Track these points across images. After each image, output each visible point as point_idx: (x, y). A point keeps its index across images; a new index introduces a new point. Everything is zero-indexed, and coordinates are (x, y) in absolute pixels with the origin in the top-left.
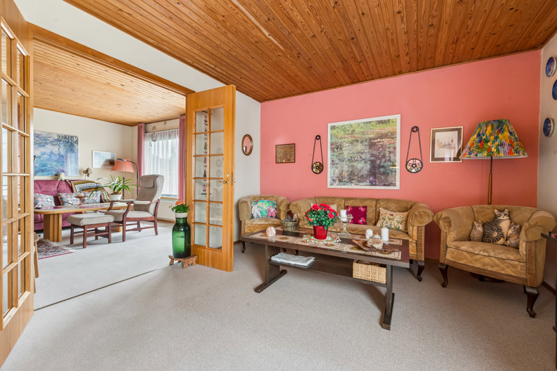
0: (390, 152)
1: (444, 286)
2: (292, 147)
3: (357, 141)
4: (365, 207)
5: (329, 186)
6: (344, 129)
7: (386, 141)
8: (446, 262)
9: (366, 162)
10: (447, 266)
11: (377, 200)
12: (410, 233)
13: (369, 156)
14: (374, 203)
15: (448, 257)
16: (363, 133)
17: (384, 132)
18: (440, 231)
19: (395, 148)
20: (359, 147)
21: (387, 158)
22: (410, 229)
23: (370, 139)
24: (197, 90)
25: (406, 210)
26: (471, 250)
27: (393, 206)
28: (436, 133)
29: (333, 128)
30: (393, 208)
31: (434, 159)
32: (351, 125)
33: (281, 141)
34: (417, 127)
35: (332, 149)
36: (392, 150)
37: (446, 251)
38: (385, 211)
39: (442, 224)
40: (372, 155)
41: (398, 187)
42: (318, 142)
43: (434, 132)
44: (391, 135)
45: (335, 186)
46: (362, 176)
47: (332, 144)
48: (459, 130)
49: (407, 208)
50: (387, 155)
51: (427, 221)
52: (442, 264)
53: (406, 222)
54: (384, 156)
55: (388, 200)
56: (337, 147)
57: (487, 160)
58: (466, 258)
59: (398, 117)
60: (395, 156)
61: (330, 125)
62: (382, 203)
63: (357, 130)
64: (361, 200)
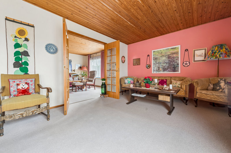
0: (176, 59)
1: (196, 106)
2: (139, 59)
3: (163, 56)
4: (166, 80)
5: (153, 73)
6: (158, 52)
7: (174, 55)
8: (196, 98)
9: (167, 64)
10: (197, 99)
11: (171, 77)
12: (182, 87)
13: (168, 61)
14: (170, 78)
15: (197, 96)
16: (166, 53)
17: (174, 52)
18: (194, 87)
19: (178, 58)
20: (164, 58)
21: (175, 62)
22: (183, 86)
23: (168, 55)
24: (108, 43)
25: (182, 80)
26: (206, 93)
27: (177, 79)
28: (195, 51)
29: (154, 52)
30: (177, 80)
31: (194, 61)
32: (161, 50)
33: (135, 58)
34: (187, 49)
35: (154, 60)
36: (177, 58)
37: (196, 94)
38: (174, 81)
39: (195, 84)
40: (169, 61)
41: (179, 72)
42: (148, 57)
43: (194, 51)
44: (177, 53)
45: (155, 73)
46: (165, 69)
47: (153, 58)
48: (205, 50)
49: (182, 79)
50: (175, 60)
51: (189, 83)
52: (195, 99)
53: (181, 84)
54: (174, 61)
55: (175, 77)
56: (155, 59)
57: (217, 60)
58: (204, 96)
59: (179, 46)
60: (178, 60)
61: (153, 51)
62: (173, 78)
63: (163, 52)
64: (165, 77)
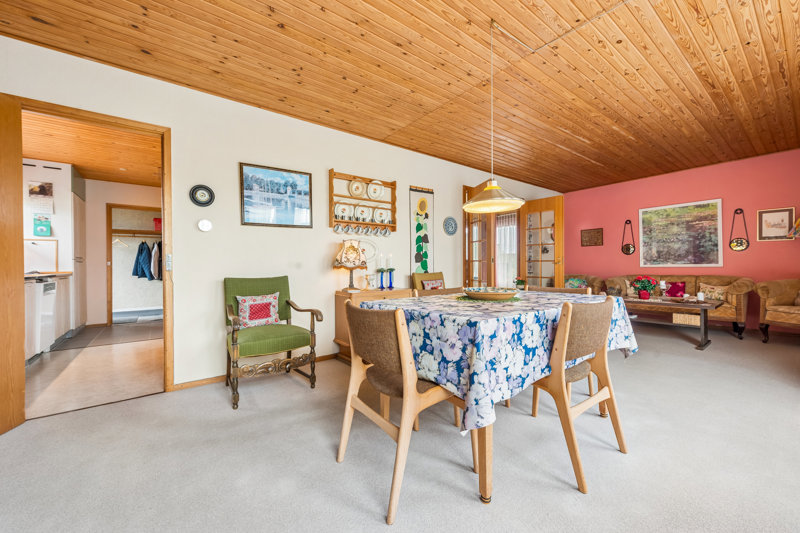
0: (711, 233)
1: (765, 342)
2: (600, 231)
3: (673, 224)
4: (684, 283)
5: (642, 265)
6: (657, 213)
7: (705, 223)
8: (765, 322)
9: (683, 243)
10: (767, 326)
11: (697, 277)
12: (729, 300)
13: (686, 237)
14: (694, 279)
15: (768, 318)
16: (679, 217)
17: (702, 215)
18: (759, 298)
19: (716, 229)
20: (675, 229)
21: (708, 239)
22: (730, 297)
23: (688, 222)
25: (729, 283)
26: (787, 310)
27: (715, 281)
28: (764, 215)
29: (645, 213)
30: (715, 283)
31: (761, 238)
32: (665, 211)
33: (587, 225)
34: (741, 210)
35: (644, 233)
36: (713, 231)
37: (765, 316)
38: (705, 285)
39: (760, 292)
40: (690, 236)
41: (721, 263)
42: (628, 226)
43: (761, 214)
44: (713, 217)
45: (648, 265)
46: (679, 256)
47: (644, 228)
48: (791, 211)
49: (727, 281)
50: (708, 235)
51: (746, 290)
52: (762, 324)
53: (726, 293)
54: (704, 237)
55: (709, 276)
56: (648, 231)
58: (783, 317)
59: (719, 202)
60: (717, 236)
61: (641, 211)
62: (702, 279)
63: (672, 214)
64: (678, 277)
